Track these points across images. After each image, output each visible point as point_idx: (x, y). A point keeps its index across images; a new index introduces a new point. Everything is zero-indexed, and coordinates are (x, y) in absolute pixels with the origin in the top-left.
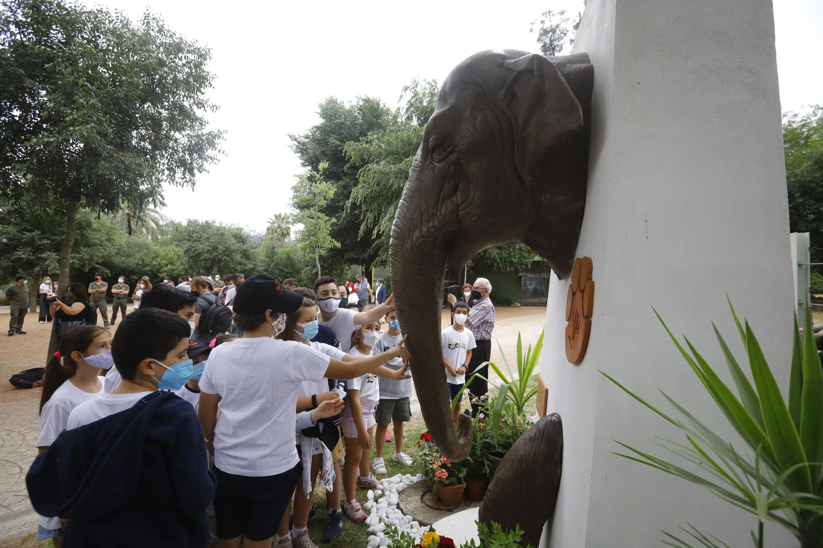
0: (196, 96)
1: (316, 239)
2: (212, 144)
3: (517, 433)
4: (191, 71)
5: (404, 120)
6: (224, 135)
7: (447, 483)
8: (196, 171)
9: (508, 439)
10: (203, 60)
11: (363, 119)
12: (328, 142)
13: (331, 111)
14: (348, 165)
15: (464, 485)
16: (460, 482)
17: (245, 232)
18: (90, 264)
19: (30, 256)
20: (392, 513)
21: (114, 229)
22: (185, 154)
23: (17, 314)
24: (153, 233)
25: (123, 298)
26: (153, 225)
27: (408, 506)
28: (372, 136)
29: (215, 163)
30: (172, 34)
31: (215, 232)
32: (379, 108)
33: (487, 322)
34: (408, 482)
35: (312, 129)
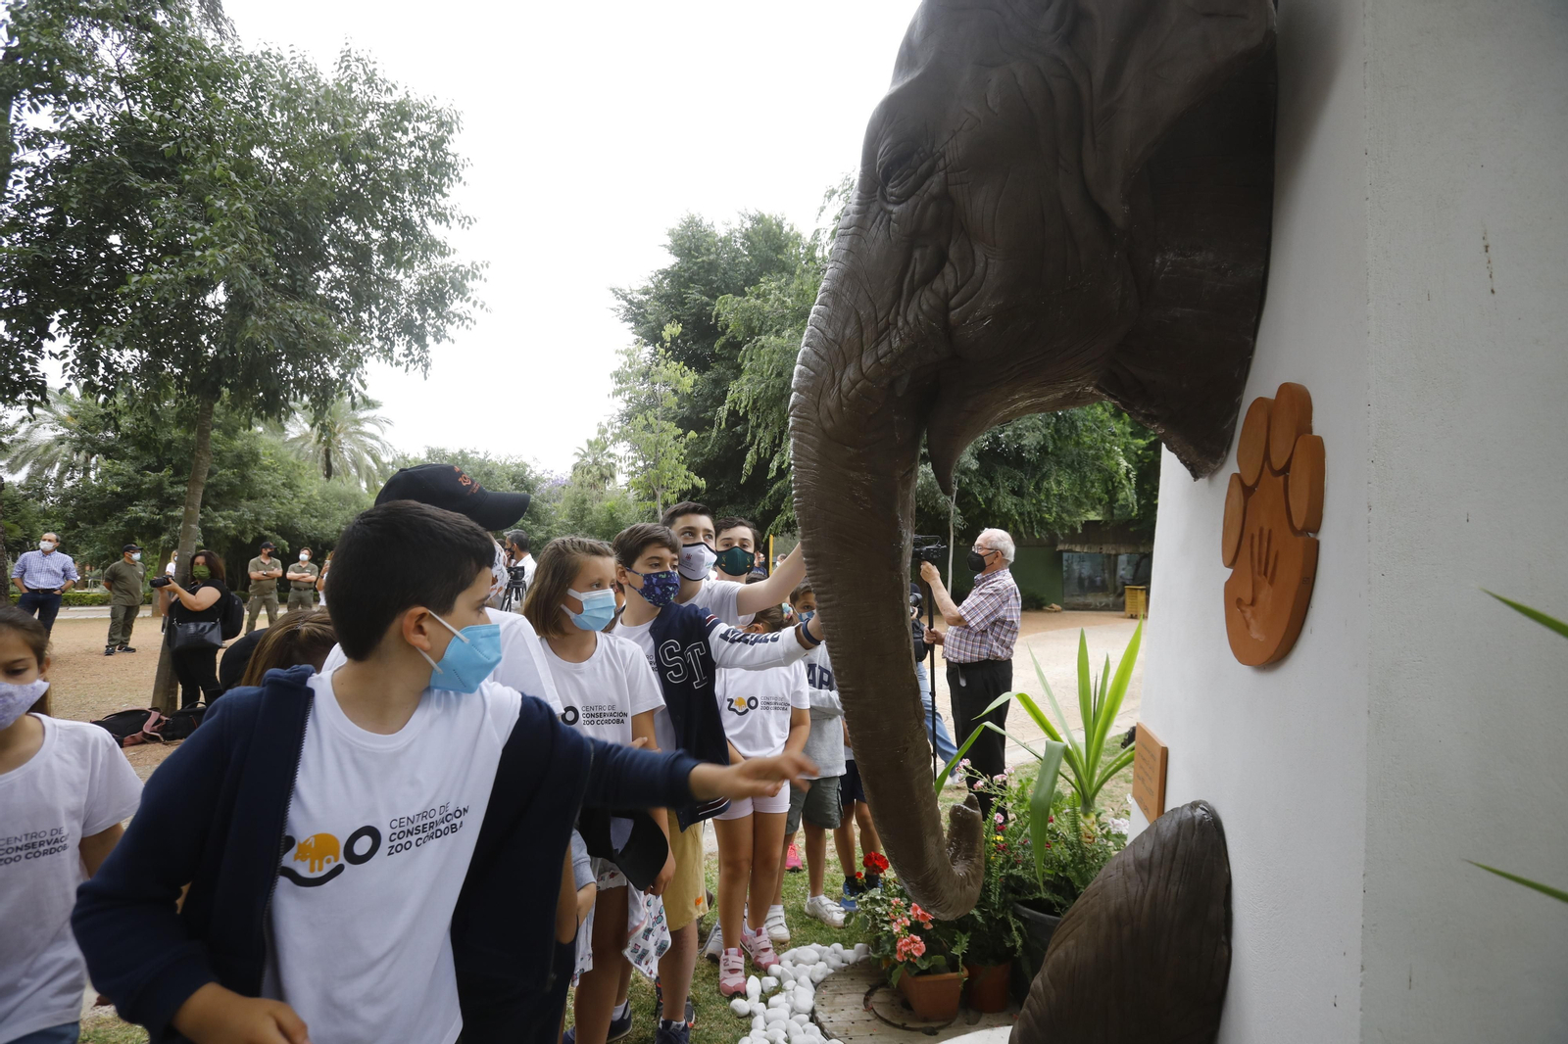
0: (433, 202)
1: (658, 472)
2: (460, 289)
3: (1084, 859)
4: (425, 156)
5: (826, 253)
6: (484, 272)
7: (924, 967)
8: (429, 340)
9: (1064, 871)
10: (446, 134)
11: (750, 254)
12: (686, 298)
13: (691, 244)
14: (723, 339)
15: (964, 974)
16: (953, 966)
17: (531, 472)
18: (254, 529)
19: (154, 514)
20: (798, 1033)
21: (299, 466)
22: (412, 310)
23: (121, 616)
24: (368, 475)
25: (306, 589)
26: (369, 460)
27: (835, 1017)
28: (769, 284)
29: (467, 326)
30: (390, 86)
31: (477, 469)
32: (781, 233)
33: (1004, 622)
34: (835, 962)
35: (656, 276)
